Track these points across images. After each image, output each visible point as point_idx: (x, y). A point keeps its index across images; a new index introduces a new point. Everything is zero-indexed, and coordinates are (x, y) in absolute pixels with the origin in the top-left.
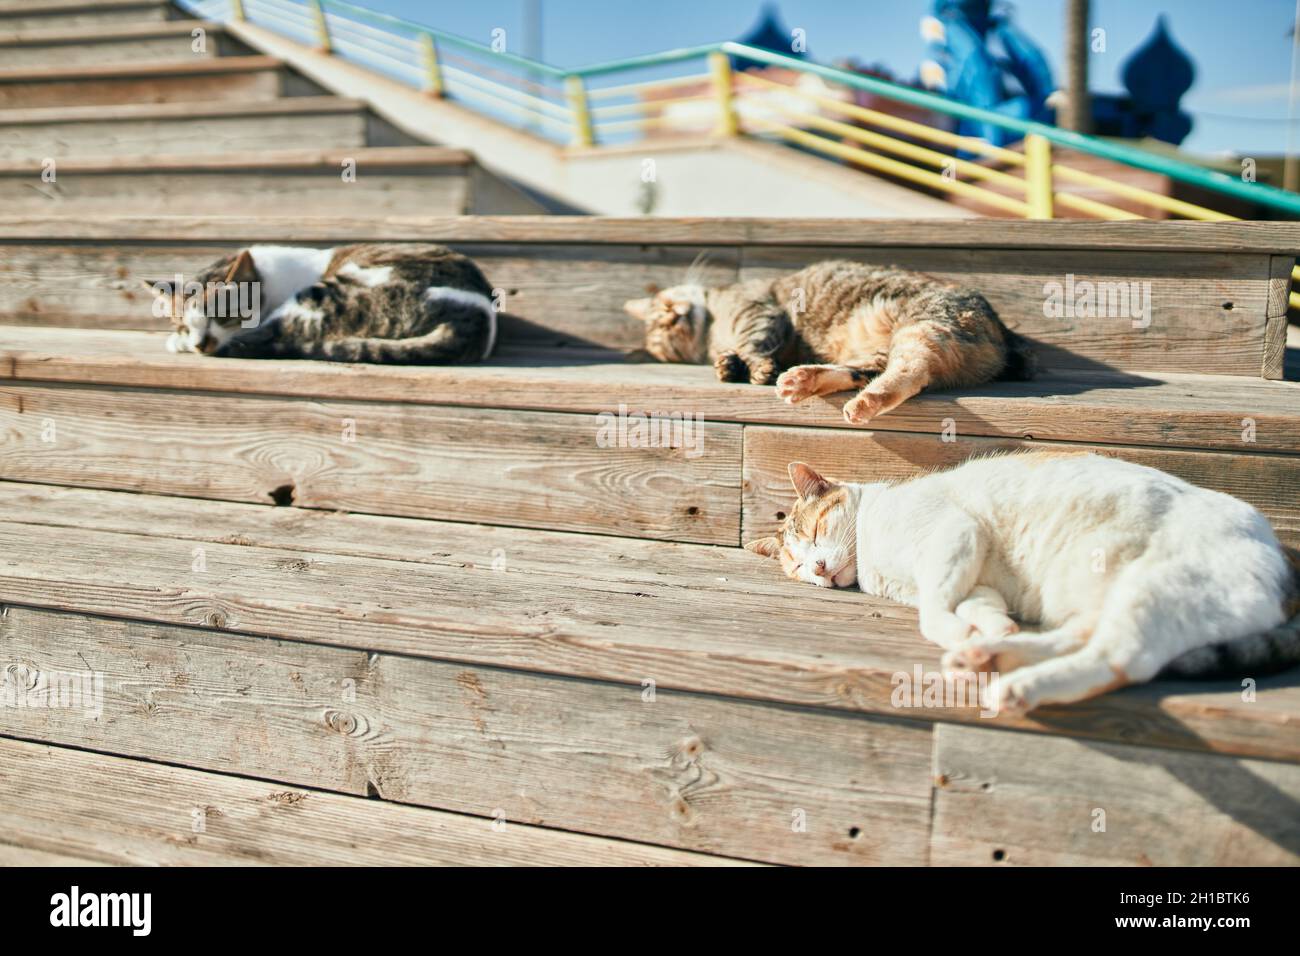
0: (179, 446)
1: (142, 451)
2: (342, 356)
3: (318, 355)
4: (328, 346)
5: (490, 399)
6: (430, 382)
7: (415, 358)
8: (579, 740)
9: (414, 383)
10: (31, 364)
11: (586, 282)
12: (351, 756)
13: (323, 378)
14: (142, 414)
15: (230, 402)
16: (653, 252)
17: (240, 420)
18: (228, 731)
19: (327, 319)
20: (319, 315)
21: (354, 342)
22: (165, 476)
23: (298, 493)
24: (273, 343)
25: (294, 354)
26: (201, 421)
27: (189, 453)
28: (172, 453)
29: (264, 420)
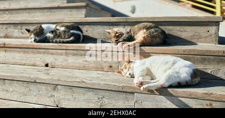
0: (30, 57)
1: (25, 58)
2: (56, 42)
3: (52, 42)
4: (54, 41)
5: (79, 49)
6: (69, 46)
7: (68, 42)
8: (86, 97)
9: (67, 46)
10: (7, 44)
11: (99, 29)
12: (54, 101)
13: (53, 46)
14: (25, 52)
15: (38, 50)
16: (110, 24)
17: (40, 53)
18: (37, 97)
19: (54, 36)
20: (53, 35)
21: (58, 40)
22: (28, 62)
23: (49, 65)
24: (46, 40)
25: (49, 42)
26: (34, 53)
27: (32, 59)
28: (29, 59)
29: (44, 53)
